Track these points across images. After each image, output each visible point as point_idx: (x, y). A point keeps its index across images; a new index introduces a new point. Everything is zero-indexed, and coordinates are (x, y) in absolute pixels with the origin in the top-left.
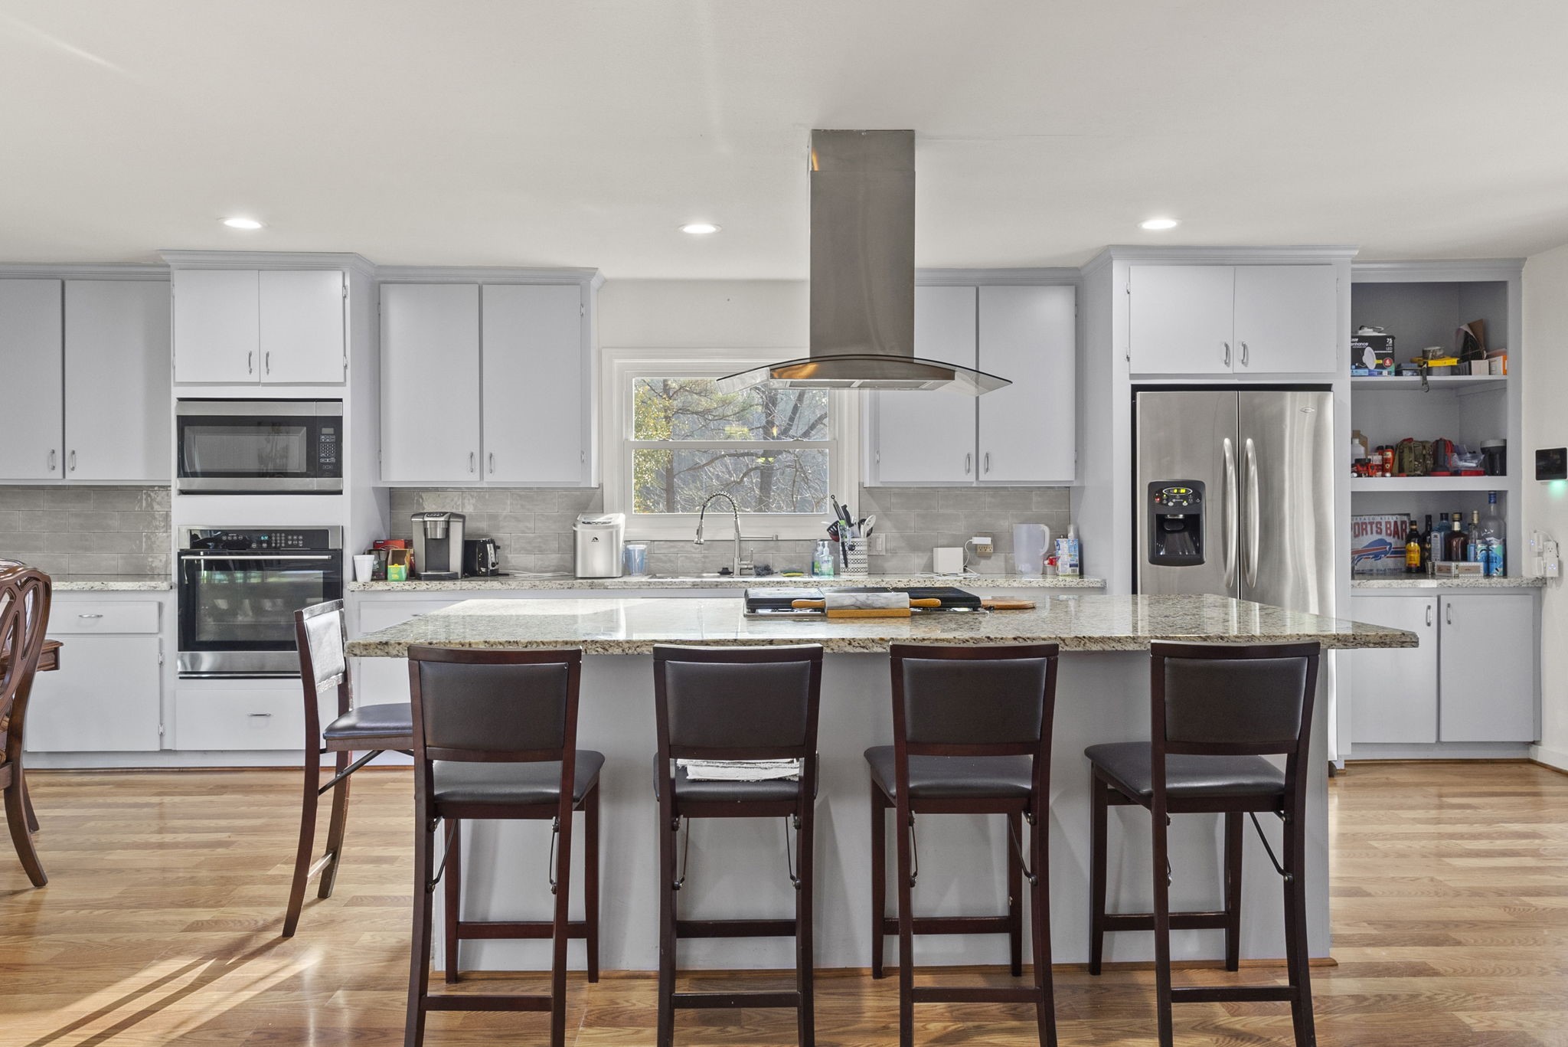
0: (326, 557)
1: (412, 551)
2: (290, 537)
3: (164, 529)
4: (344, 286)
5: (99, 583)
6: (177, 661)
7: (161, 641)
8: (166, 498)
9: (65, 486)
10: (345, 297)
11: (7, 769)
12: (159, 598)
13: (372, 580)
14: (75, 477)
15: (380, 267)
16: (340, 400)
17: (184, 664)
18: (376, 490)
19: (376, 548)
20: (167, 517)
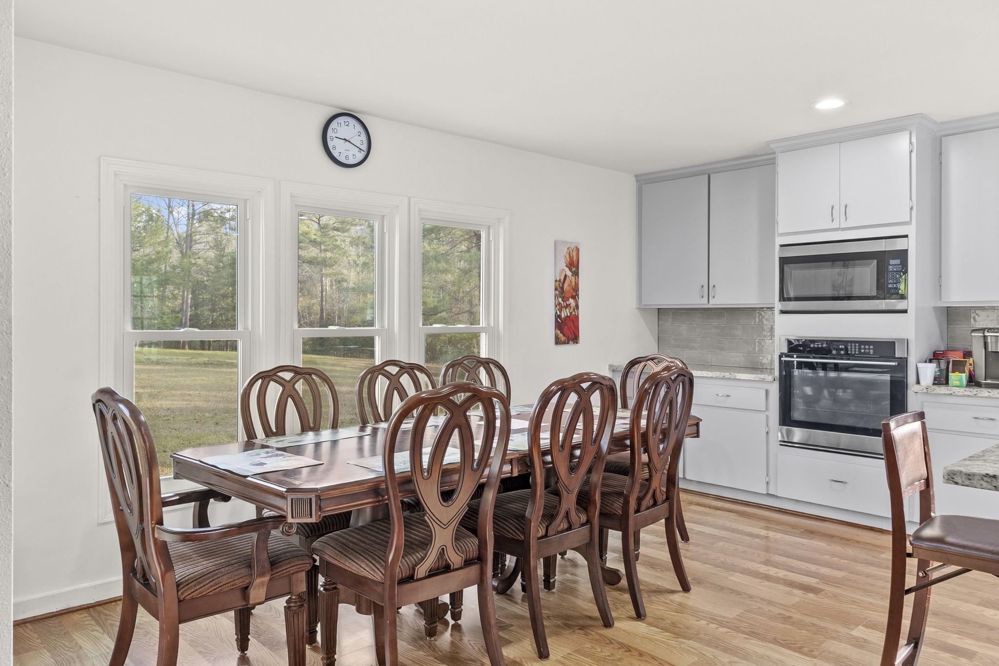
0: (893, 364)
1: (971, 360)
2: (863, 347)
3: (770, 337)
4: (911, 143)
5: (728, 374)
6: (778, 433)
7: (767, 416)
8: (771, 315)
9: (710, 308)
10: (911, 152)
11: (666, 505)
12: (767, 386)
13: (934, 384)
14: (715, 302)
15: (942, 123)
16: (906, 236)
17: (782, 435)
18: (936, 309)
19: (936, 357)
20: (772, 329)
